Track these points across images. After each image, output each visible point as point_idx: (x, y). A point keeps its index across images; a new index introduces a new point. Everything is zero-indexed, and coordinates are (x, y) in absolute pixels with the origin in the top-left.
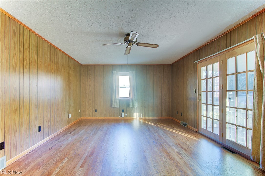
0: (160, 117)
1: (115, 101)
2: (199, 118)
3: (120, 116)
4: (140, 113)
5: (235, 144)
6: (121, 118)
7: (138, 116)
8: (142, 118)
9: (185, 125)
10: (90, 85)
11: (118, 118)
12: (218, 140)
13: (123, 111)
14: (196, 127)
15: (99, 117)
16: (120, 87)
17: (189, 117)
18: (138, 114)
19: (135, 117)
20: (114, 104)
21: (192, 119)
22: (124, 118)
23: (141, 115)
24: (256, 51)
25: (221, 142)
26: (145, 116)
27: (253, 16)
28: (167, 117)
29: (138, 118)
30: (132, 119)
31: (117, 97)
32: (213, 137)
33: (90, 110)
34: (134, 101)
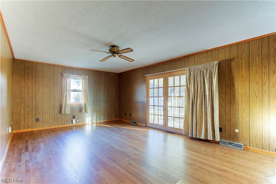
0: (110, 120)
1: (65, 107)
2: (148, 116)
3: (71, 123)
4: (92, 118)
5: (174, 128)
6: (72, 125)
7: (90, 120)
8: (94, 122)
9: (135, 123)
10: (28, 87)
11: (69, 125)
12: (162, 129)
13: (74, 117)
14: (145, 123)
15: (42, 127)
16: (71, 91)
17: (139, 116)
18: (90, 118)
19: (87, 122)
20: (64, 110)
21: (141, 118)
22: (75, 125)
23: (93, 119)
24: (186, 76)
25: (164, 129)
26: (97, 121)
27: (183, 56)
28: (115, 119)
29: (90, 123)
30: (84, 125)
31: (68, 102)
32: (159, 128)
33: (28, 119)
34: (87, 106)
